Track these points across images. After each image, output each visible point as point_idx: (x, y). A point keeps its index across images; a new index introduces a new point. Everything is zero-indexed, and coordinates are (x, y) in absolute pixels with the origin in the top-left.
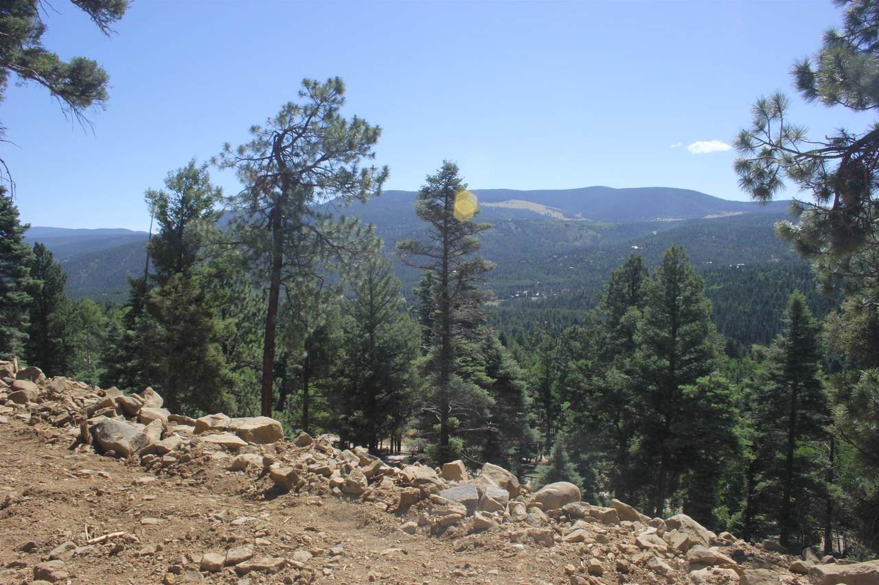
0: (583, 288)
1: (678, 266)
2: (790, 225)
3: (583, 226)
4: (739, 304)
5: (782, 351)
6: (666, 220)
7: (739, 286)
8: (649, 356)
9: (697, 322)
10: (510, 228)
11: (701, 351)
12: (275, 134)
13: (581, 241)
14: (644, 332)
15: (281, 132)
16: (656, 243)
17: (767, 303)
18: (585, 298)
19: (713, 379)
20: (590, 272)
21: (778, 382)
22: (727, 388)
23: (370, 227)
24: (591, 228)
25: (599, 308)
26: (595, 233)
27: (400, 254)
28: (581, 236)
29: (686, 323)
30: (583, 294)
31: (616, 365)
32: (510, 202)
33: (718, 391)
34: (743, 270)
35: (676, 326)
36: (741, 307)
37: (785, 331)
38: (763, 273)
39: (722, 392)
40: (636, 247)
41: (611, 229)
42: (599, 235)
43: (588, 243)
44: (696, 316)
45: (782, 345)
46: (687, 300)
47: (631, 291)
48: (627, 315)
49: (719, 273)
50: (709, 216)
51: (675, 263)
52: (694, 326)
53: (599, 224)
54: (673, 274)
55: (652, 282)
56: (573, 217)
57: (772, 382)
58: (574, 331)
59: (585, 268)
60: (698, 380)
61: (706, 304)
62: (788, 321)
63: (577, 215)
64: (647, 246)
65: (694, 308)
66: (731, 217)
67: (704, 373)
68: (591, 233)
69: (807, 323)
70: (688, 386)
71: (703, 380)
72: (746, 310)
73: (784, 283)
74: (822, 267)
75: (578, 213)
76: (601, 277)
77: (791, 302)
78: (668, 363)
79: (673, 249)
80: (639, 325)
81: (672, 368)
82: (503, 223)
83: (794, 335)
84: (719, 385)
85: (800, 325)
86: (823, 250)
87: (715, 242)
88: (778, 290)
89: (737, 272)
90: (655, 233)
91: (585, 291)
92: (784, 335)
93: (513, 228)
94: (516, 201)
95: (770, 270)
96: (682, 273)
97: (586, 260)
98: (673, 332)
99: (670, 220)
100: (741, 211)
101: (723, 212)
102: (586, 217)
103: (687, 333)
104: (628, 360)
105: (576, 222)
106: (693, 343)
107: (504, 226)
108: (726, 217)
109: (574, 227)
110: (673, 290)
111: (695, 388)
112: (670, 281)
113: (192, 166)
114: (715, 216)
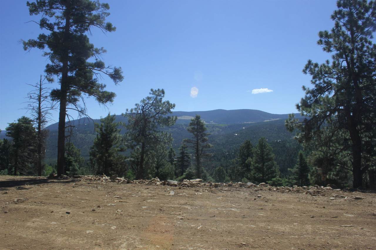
0: (215, 152)
1: (264, 144)
2: (297, 137)
3: (214, 126)
4: (280, 157)
5: (297, 170)
6: (248, 123)
7: (279, 149)
8: (255, 173)
9: (270, 161)
10: (183, 128)
11: (272, 170)
12: (142, 106)
13: (213, 132)
14: (253, 166)
15: (144, 105)
16: (245, 133)
17: (291, 155)
18: (216, 156)
19: (277, 179)
20: (218, 145)
21: (297, 180)
22: (281, 181)
23: (170, 134)
24: (217, 127)
25: (236, 159)
26: (219, 129)
27: (184, 143)
28: (213, 131)
29: (267, 162)
30: (215, 155)
31: (245, 177)
32: (183, 116)
33: (279, 182)
34: (280, 143)
35: (264, 163)
36: (280, 158)
37: (298, 163)
38: (288, 144)
39: (280, 182)
40: (236, 135)
41: (226, 127)
42: (221, 130)
43: (217, 133)
44: (270, 159)
45: (297, 168)
46: (267, 155)
47: (247, 152)
48: (248, 160)
49: (271, 144)
50: (266, 121)
51: (262, 143)
52: (269, 163)
53: (221, 125)
54: (262, 146)
55: (255, 149)
56: (210, 122)
57: (295, 180)
58: (220, 169)
59: (215, 144)
60: (272, 179)
61: (273, 155)
62: (298, 160)
63: (211, 122)
64: (241, 134)
65: (270, 157)
66: (275, 121)
67: (274, 177)
68: (217, 129)
69: (305, 161)
70: (269, 181)
71: (273, 179)
72: (283, 159)
73: (297, 147)
74: (304, 145)
75: (211, 121)
76: (222, 147)
77: (299, 154)
78: (261, 175)
79: (262, 138)
80: (252, 163)
81: (263, 177)
82: (180, 126)
83: (301, 165)
84: (279, 180)
85: (302, 161)
86: (304, 142)
87: (268, 131)
88: (295, 150)
89: (279, 143)
90: (244, 128)
91: (216, 153)
92: (298, 165)
93: (185, 128)
94: (185, 116)
95: (291, 142)
96: (265, 146)
97: (216, 141)
98: (263, 165)
99: (250, 123)
100: (278, 118)
101: (271, 119)
102: (215, 123)
103: (267, 165)
104: (249, 174)
105: (211, 125)
106: (270, 168)
107: (180, 127)
108: (272, 121)
109: (210, 127)
110: (262, 152)
111: (272, 182)
112: (261, 149)
113: (109, 115)
114: (268, 121)
